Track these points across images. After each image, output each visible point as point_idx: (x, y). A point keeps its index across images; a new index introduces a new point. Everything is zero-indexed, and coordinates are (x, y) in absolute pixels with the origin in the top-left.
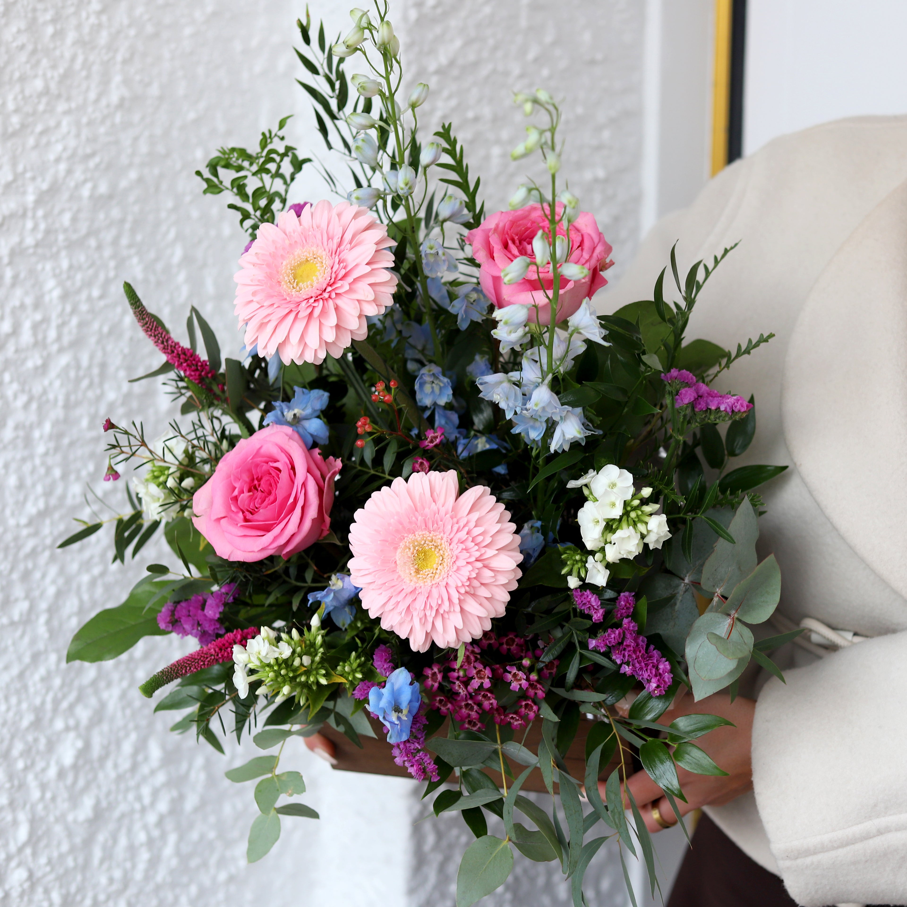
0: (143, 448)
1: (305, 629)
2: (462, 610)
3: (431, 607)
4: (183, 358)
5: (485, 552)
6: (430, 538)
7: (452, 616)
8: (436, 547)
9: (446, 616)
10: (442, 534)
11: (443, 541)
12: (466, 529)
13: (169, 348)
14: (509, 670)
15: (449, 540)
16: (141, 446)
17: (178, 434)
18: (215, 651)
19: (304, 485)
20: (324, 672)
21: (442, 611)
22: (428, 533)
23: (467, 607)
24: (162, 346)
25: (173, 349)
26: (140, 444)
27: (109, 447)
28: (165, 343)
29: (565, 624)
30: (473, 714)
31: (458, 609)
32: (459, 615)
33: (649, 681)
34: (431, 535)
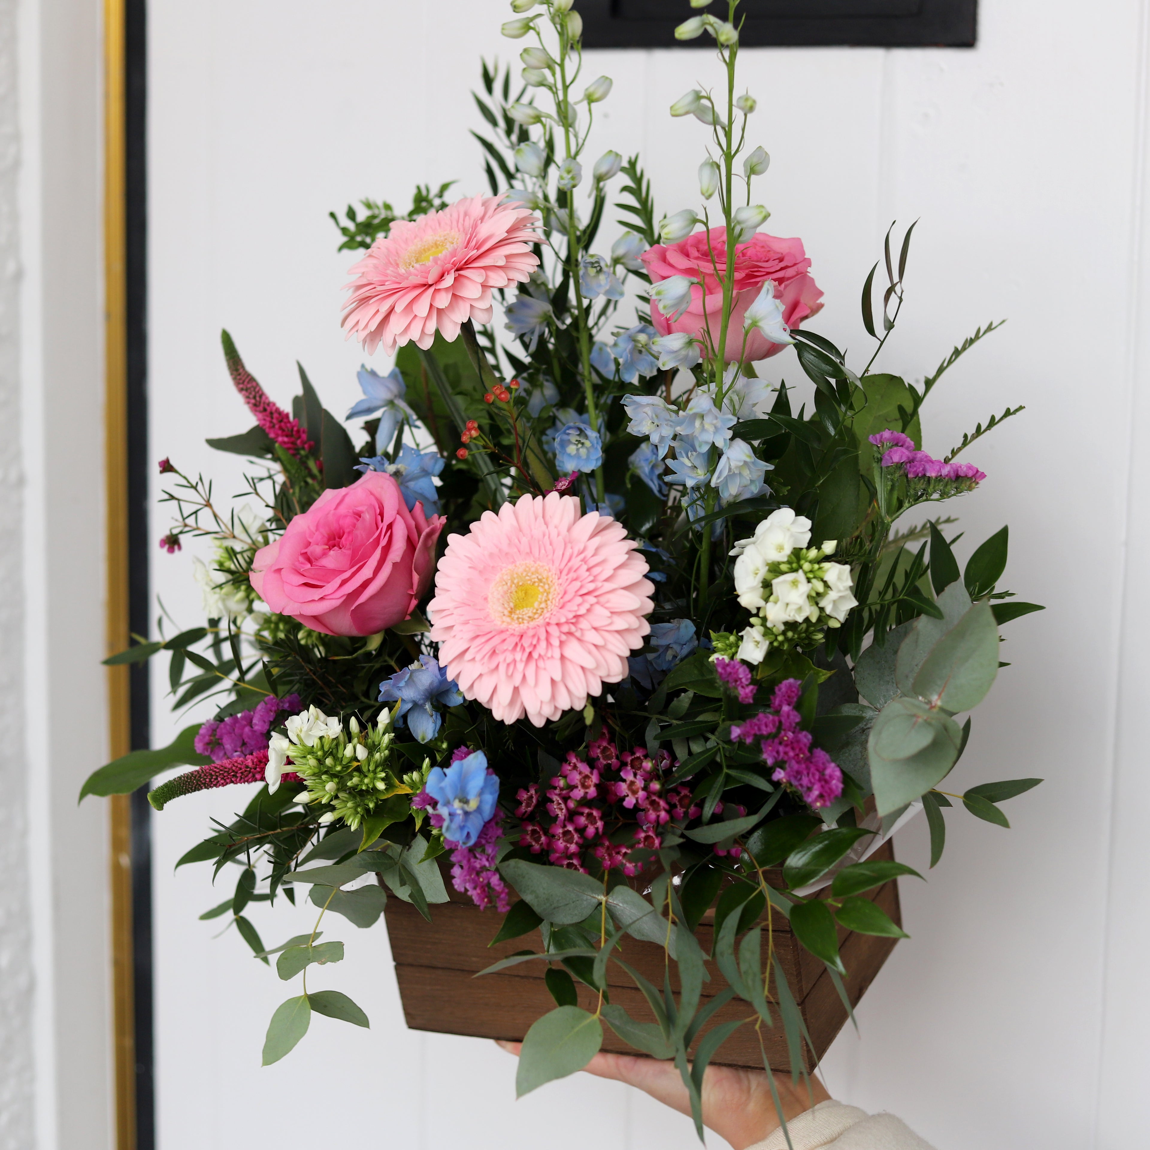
0: (207, 510)
1: (369, 726)
2: (563, 657)
3: (523, 649)
4: (277, 418)
5: (602, 586)
6: (533, 569)
7: (549, 664)
8: (540, 581)
9: (541, 664)
10: (551, 565)
11: (550, 574)
12: (582, 556)
13: (262, 405)
14: (624, 777)
15: (558, 572)
16: (206, 506)
17: (252, 490)
18: (253, 762)
19: (390, 526)
20: (383, 775)
21: (535, 655)
22: (532, 563)
23: (568, 653)
24: (253, 401)
25: (266, 407)
26: (204, 503)
27: (166, 497)
28: (258, 399)
29: (709, 735)
30: (573, 848)
31: (557, 654)
32: (558, 663)
33: (809, 789)
34: (536, 565)
